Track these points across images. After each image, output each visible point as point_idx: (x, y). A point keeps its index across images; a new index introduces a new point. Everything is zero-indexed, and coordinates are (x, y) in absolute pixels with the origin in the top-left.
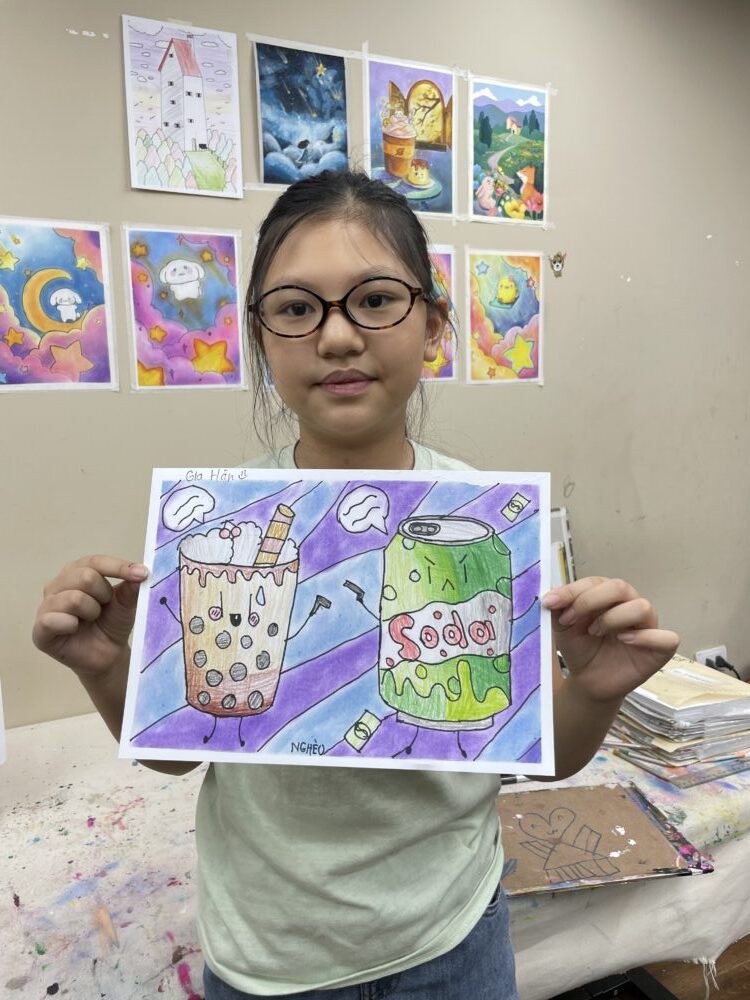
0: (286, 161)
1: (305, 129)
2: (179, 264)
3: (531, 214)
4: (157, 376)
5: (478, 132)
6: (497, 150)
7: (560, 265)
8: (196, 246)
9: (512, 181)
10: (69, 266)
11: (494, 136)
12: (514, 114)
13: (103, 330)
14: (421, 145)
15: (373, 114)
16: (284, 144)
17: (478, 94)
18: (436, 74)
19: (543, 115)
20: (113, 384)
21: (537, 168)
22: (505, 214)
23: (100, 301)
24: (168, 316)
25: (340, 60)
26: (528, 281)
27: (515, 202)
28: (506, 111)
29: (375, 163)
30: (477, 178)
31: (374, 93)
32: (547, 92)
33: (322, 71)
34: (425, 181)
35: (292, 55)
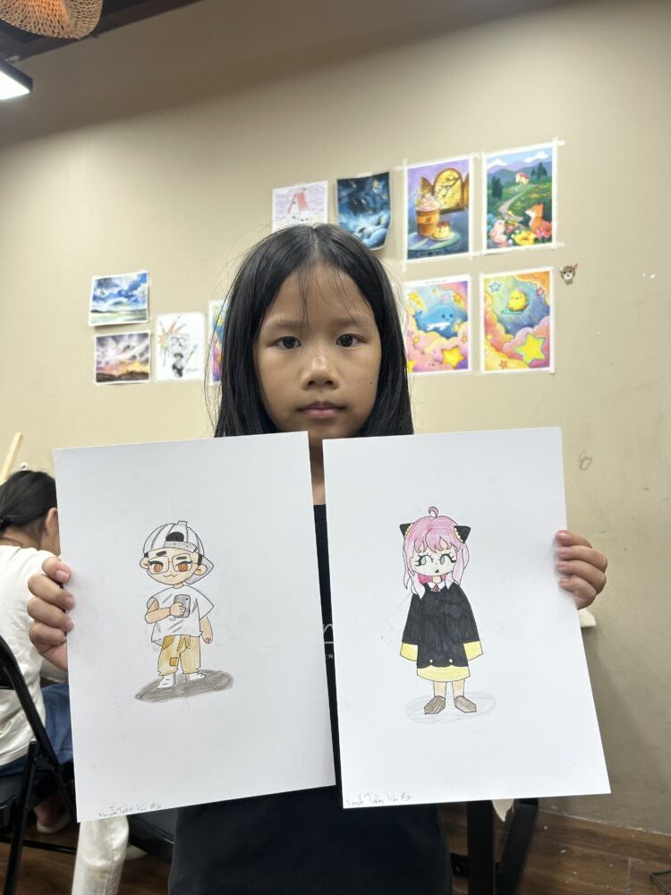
1: (364, 222)
3: (540, 240)
5: (491, 191)
6: (507, 199)
7: (571, 275)
9: (521, 219)
11: (505, 191)
12: (524, 171)
14: (443, 212)
17: (491, 165)
18: (455, 163)
19: (550, 164)
21: (545, 204)
22: (515, 244)
25: (388, 174)
26: (537, 291)
27: (524, 234)
28: (515, 170)
29: (410, 231)
30: (490, 223)
31: (411, 188)
32: (555, 144)
33: (376, 184)
34: (447, 235)
35: (358, 181)
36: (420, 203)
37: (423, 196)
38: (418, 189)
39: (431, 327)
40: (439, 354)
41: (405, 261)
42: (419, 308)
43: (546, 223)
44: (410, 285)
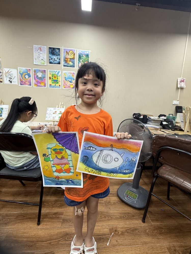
0: (52, 61)
1: (54, 57)
2: (39, 73)
4: (36, 85)
5: (79, 57)
6: (82, 59)
8: (41, 71)
10: (27, 73)
11: (81, 57)
12: (85, 54)
13: (31, 80)
14: (70, 59)
15: (64, 55)
16: (52, 59)
17: (79, 52)
18: (73, 50)
19: (89, 54)
20: (32, 86)
23: (30, 77)
24: (38, 79)
25: (60, 49)
28: (83, 54)
29: (64, 61)
30: (79, 63)
31: (64, 53)
32: (90, 51)
33: (57, 50)
34: (71, 63)
35: (53, 48)
37: (66, 55)
39: (68, 80)
40: (69, 85)
41: (63, 67)
42: (66, 76)
44: (64, 72)
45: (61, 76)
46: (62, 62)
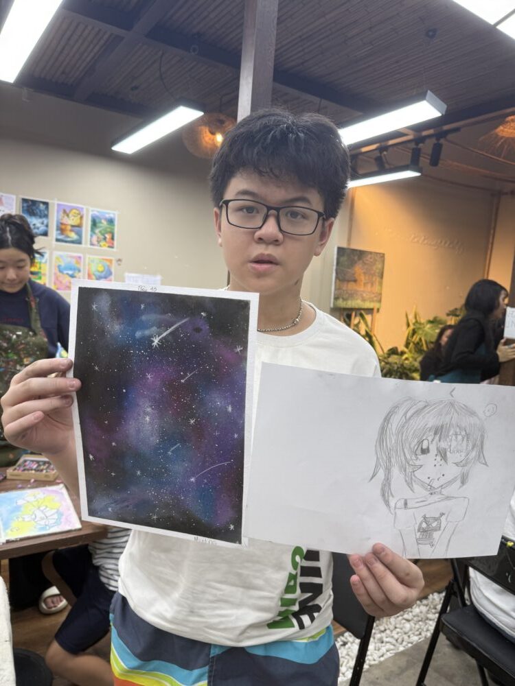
1: (34, 221)
3: (110, 247)
5: (92, 223)
6: (98, 228)
7: (120, 262)
9: (102, 237)
11: (98, 225)
12: (106, 219)
14: (73, 226)
15: (57, 217)
17: (93, 213)
18: (78, 207)
19: (114, 219)
21: (112, 234)
22: (100, 246)
25: (47, 203)
26: (108, 266)
27: (104, 243)
28: (102, 218)
29: (57, 230)
30: (91, 236)
31: (58, 212)
32: (116, 213)
33: (42, 206)
34: (73, 236)
35: (32, 201)
36: (62, 219)
37: (64, 217)
38: (61, 213)
39: (65, 272)
40: (68, 284)
41: (54, 242)
42: (60, 264)
43: (112, 241)
44: (57, 253)
45: (48, 261)
46: (53, 233)
